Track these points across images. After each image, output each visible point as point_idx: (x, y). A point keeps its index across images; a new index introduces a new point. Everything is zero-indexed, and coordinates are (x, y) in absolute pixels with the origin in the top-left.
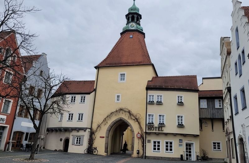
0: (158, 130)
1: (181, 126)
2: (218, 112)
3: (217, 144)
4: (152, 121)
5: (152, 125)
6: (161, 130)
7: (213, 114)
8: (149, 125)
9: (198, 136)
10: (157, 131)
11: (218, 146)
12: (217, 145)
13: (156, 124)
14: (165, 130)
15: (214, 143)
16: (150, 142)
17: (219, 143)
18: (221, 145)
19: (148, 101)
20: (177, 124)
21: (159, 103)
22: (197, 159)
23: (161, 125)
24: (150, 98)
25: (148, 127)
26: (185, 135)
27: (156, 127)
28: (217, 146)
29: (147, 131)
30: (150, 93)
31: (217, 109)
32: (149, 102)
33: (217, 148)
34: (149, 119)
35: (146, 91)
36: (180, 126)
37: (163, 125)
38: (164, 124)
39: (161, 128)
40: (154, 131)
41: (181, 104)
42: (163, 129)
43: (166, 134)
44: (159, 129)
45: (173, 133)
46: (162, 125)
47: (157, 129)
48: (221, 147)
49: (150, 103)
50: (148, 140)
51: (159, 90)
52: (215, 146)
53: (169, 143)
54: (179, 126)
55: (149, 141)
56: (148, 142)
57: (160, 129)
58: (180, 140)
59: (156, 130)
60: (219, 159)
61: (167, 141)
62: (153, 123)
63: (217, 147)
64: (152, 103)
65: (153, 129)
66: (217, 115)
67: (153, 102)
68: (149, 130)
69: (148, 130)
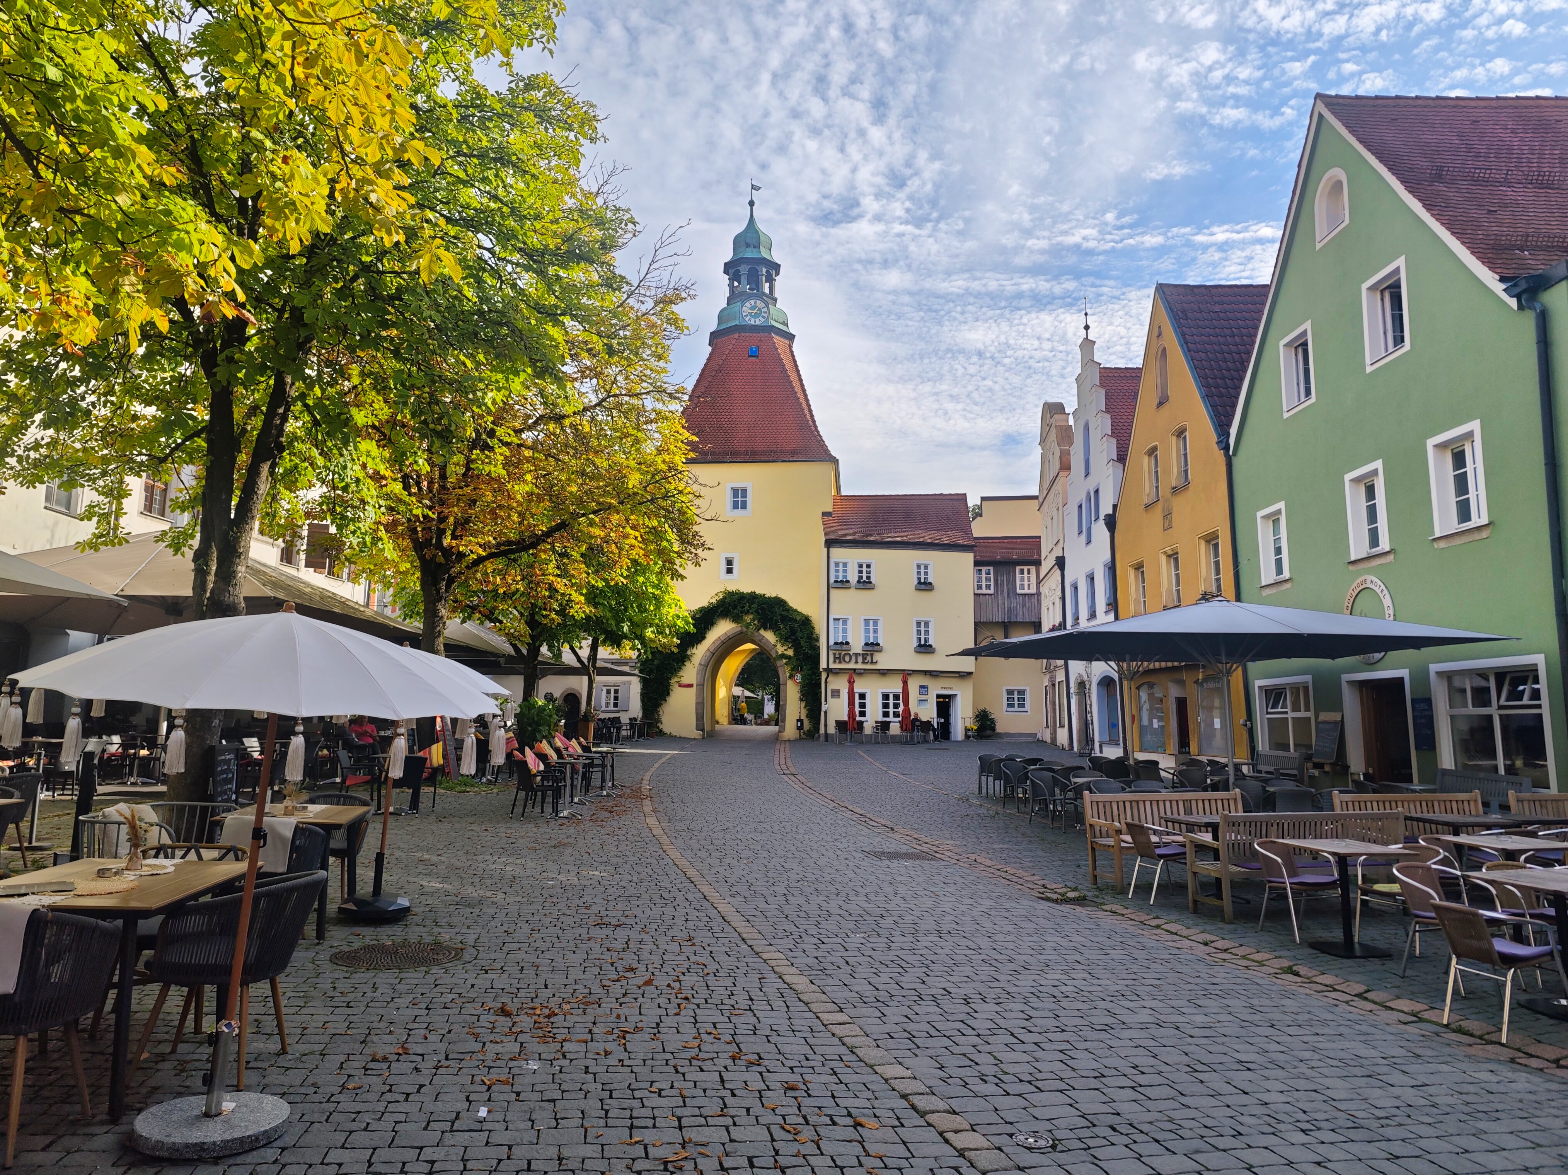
0: (863, 662)
1: (924, 648)
2: (1024, 605)
3: (1016, 693)
4: (845, 637)
6: (872, 661)
7: (1010, 610)
8: (838, 647)
9: (970, 673)
10: (860, 666)
11: (1019, 699)
12: (1016, 696)
13: (857, 646)
14: (883, 661)
15: (1010, 692)
16: (838, 696)
18: (1027, 696)
19: (832, 580)
20: (915, 644)
21: (865, 584)
22: (967, 737)
25: (834, 654)
26: (935, 673)
27: (857, 655)
28: (1016, 699)
29: (832, 666)
30: (838, 554)
31: (1022, 594)
32: (836, 582)
33: (1016, 705)
34: (837, 631)
35: (825, 549)
36: (922, 649)
37: (876, 648)
38: (878, 644)
39: (872, 655)
40: (852, 666)
41: (924, 586)
42: (877, 657)
43: (884, 673)
44: (864, 659)
45: (905, 670)
46: (872, 647)
47: (860, 659)
48: (1027, 703)
49: (839, 585)
50: (833, 691)
51: (864, 547)
52: (1013, 699)
53: (891, 697)
54: (919, 649)
55: (836, 693)
56: (833, 696)
57: (869, 658)
58: (922, 687)
59: (856, 662)
60: (1021, 735)
61: (886, 691)
62: (847, 643)
63: (1016, 702)
64: (843, 584)
65: (847, 659)
67: (848, 581)
68: (838, 661)
69: (835, 662)
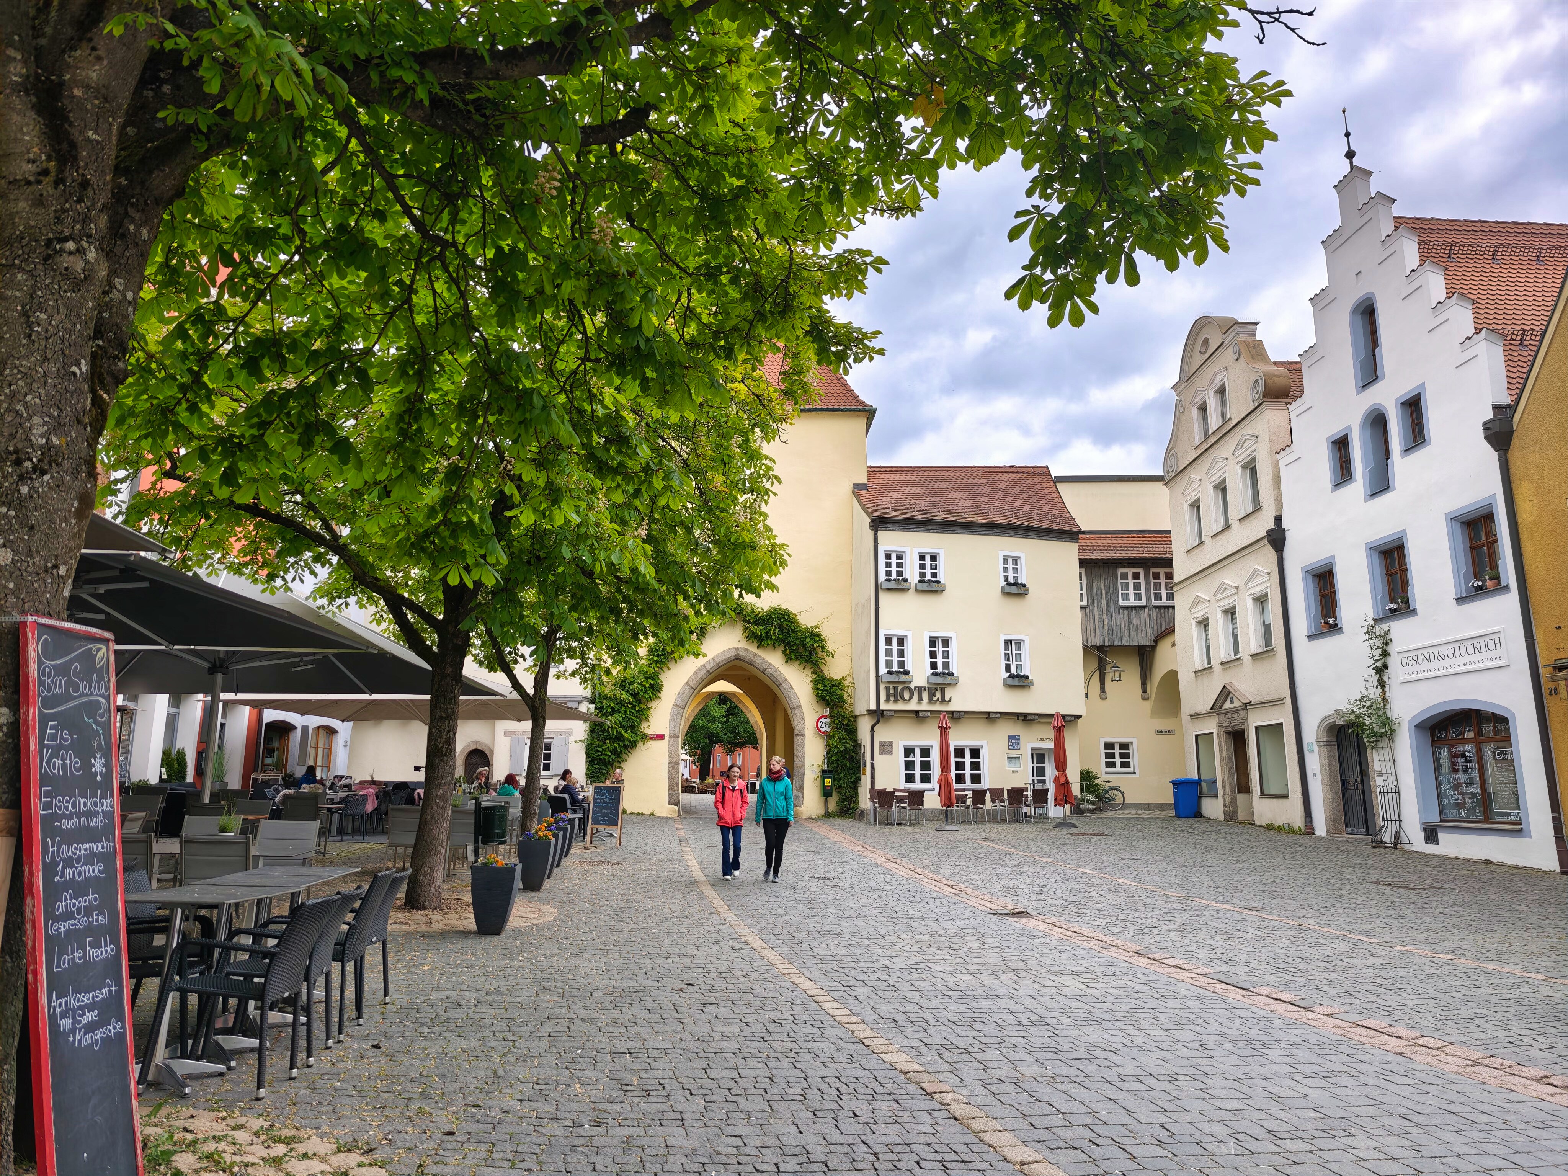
0: (930, 701)
1: (1016, 681)
2: (1130, 623)
3: (1117, 747)
4: (902, 664)
5: (903, 678)
6: (943, 699)
7: (1111, 629)
8: (893, 678)
9: (1080, 718)
10: (925, 706)
11: (1122, 756)
12: (1117, 751)
13: (920, 676)
14: (958, 700)
15: (1109, 746)
16: (891, 752)
17: (1124, 746)
18: (1134, 751)
19: (882, 579)
20: (1003, 674)
21: (931, 585)
23: (939, 680)
24: (888, 565)
25: (887, 688)
26: (1031, 717)
27: (920, 690)
28: (1117, 756)
29: (883, 707)
30: (891, 540)
31: (1127, 608)
32: (888, 581)
33: (1118, 764)
34: (889, 653)
35: (871, 534)
36: (1013, 682)
37: (949, 680)
38: (952, 674)
39: (942, 691)
40: (913, 706)
41: (1015, 589)
42: (950, 693)
43: (959, 718)
44: (931, 696)
45: (989, 713)
46: (943, 679)
47: (925, 696)
48: (1133, 760)
49: (892, 585)
50: (882, 745)
51: (928, 531)
52: (1112, 756)
53: (967, 753)
54: (1010, 681)
55: (887, 748)
56: (882, 752)
57: (938, 694)
58: (1011, 737)
59: (920, 700)
60: (1127, 806)
61: (962, 743)
62: (907, 673)
63: (1118, 760)
64: (898, 585)
65: (906, 696)
66: (1126, 633)
67: (906, 580)
68: (892, 699)
69: (888, 700)
